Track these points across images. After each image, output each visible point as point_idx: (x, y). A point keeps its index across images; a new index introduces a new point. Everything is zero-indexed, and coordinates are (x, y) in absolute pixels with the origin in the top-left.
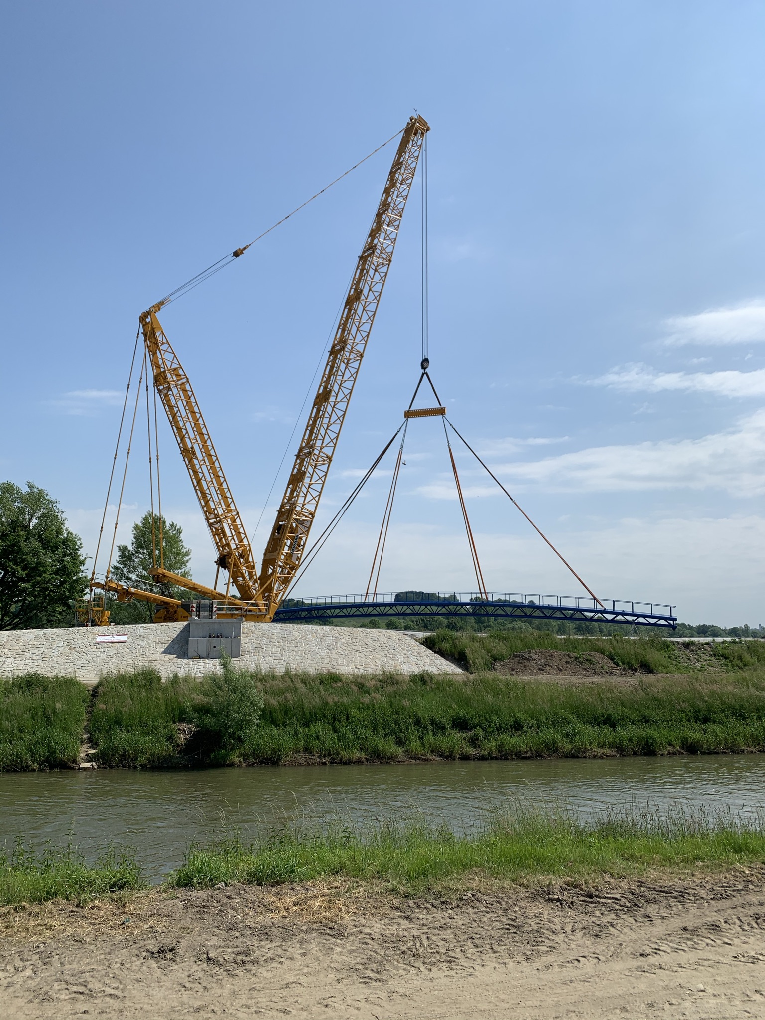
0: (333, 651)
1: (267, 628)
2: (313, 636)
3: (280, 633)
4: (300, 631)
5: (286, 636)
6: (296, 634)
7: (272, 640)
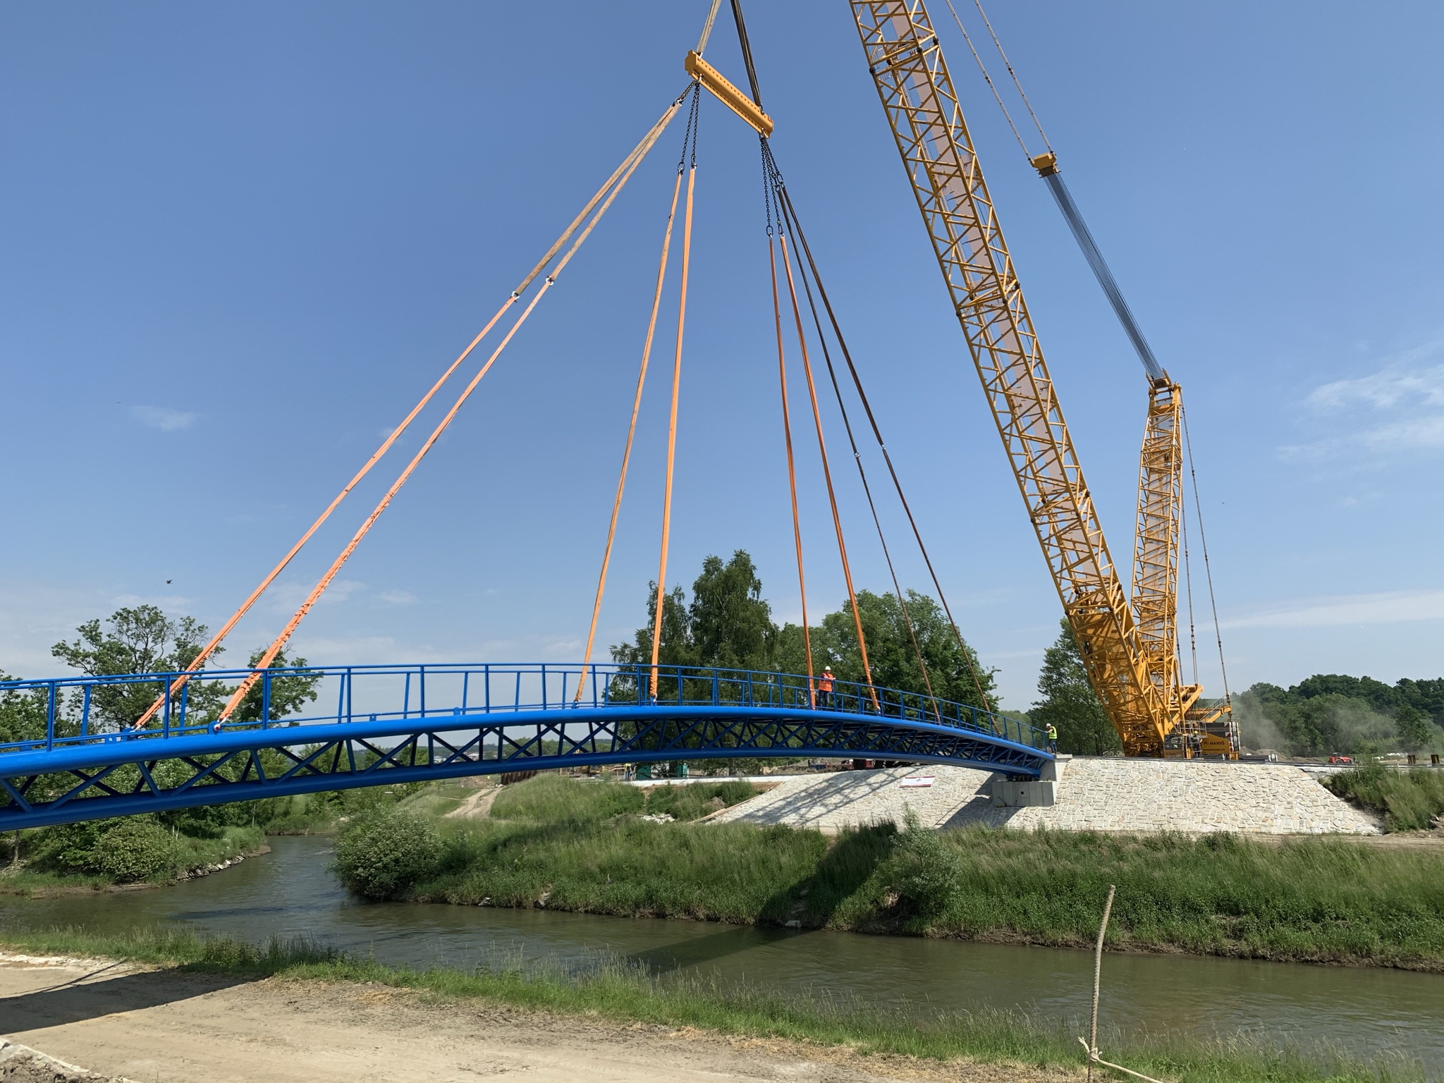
0: (1179, 799)
1: (1096, 767)
2: (1158, 777)
3: (1112, 773)
4: (1141, 771)
5: (1120, 777)
6: (1134, 774)
7: (1100, 784)
